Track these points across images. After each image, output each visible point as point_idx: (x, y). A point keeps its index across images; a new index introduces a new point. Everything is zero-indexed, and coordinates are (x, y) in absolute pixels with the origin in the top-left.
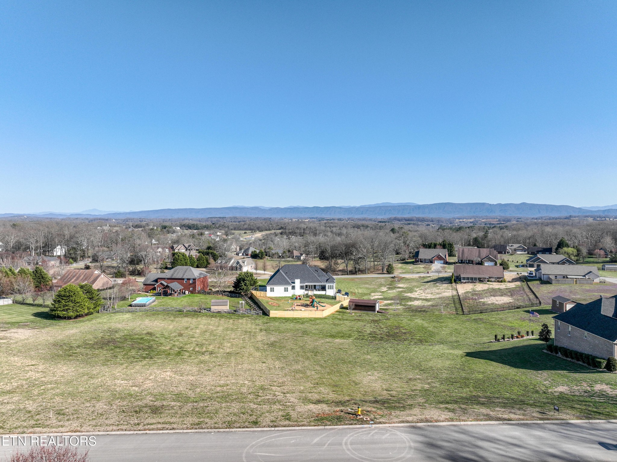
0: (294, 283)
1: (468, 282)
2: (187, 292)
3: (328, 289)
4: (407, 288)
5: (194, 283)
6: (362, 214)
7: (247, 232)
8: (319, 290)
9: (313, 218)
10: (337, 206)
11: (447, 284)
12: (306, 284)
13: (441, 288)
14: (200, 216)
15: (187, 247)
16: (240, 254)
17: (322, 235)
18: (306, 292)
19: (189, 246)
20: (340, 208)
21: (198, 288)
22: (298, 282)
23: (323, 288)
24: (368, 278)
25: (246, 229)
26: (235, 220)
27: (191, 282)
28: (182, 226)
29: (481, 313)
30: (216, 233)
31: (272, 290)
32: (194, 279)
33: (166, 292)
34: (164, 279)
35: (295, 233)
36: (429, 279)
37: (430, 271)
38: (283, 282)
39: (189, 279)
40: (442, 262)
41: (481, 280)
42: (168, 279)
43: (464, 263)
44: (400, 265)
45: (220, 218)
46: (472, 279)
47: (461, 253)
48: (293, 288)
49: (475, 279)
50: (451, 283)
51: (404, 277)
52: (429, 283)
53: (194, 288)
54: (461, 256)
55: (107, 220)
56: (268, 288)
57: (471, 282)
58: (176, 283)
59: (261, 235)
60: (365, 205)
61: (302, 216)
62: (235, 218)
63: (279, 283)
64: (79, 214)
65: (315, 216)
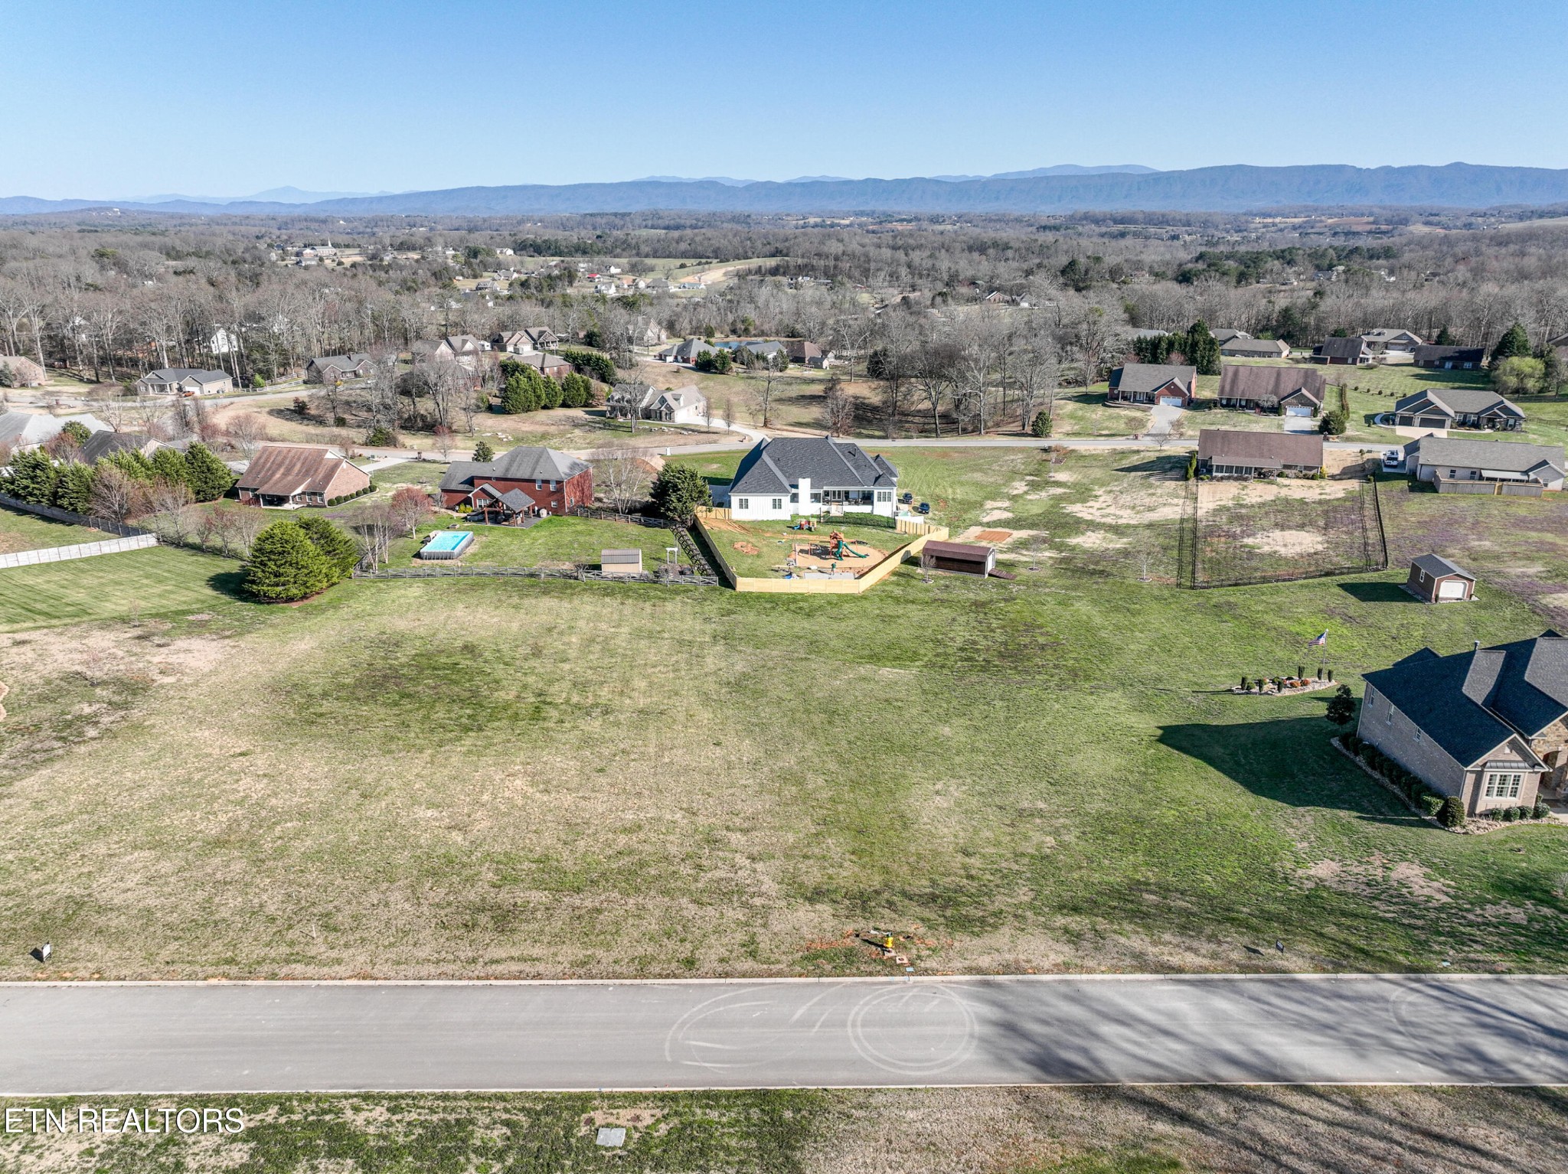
0: (796, 486)
1: (1229, 478)
2: (544, 512)
3: (879, 500)
4: (1075, 485)
5: (560, 490)
6: (997, 198)
7: (688, 262)
8: (856, 503)
9: (862, 214)
10: (927, 176)
11: (1177, 480)
12: (826, 488)
13: (1159, 491)
14: (564, 210)
15: (535, 336)
16: (670, 359)
17: (883, 274)
18: (825, 508)
19: (541, 334)
20: (937, 182)
21: (570, 499)
22: (805, 486)
23: (867, 498)
24: (984, 448)
25: (684, 255)
26: (656, 222)
27: (552, 487)
28: (521, 247)
29: (1236, 585)
30: (608, 268)
31: (744, 504)
32: (559, 482)
33: (497, 515)
34: (489, 478)
35: (813, 268)
36: (1135, 460)
37: (1140, 432)
38: (770, 486)
39: (547, 482)
40: (1179, 401)
41: (1262, 475)
42: (498, 479)
43: (1234, 406)
44: (1071, 406)
45: (616, 215)
46: (1239, 469)
47: (1229, 380)
48: (795, 498)
49: (1249, 470)
50: (1186, 479)
51: (1073, 451)
52: (1133, 474)
53: (561, 502)
54: (1227, 388)
55: (324, 221)
56: (735, 500)
57: (1236, 479)
58: (517, 491)
59: (725, 274)
60: (1007, 174)
61: (834, 206)
62: (656, 215)
63: (760, 489)
64: (251, 203)
65: (868, 208)
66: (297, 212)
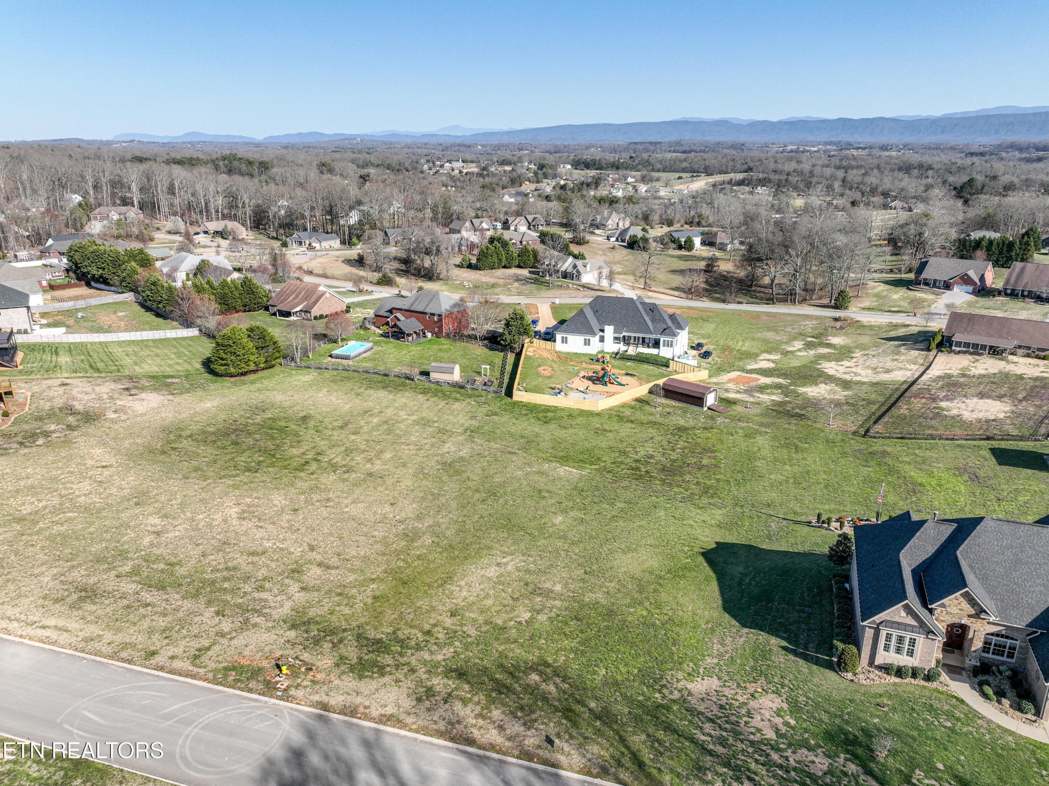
0: (602, 331)
1: (965, 352)
2: (429, 335)
3: (664, 345)
4: (842, 347)
5: (440, 320)
6: (943, 132)
7: (684, 175)
8: (648, 347)
9: (831, 143)
10: (887, 116)
11: (922, 350)
12: (624, 334)
13: (903, 358)
14: (622, 140)
15: (530, 221)
16: (613, 239)
17: (821, 186)
18: (625, 348)
19: (535, 219)
20: (894, 120)
21: (448, 326)
22: (609, 330)
23: (656, 344)
24: (790, 314)
25: (684, 170)
26: (677, 148)
27: (436, 318)
28: (576, 164)
29: (902, 438)
30: (626, 178)
31: (564, 340)
32: (439, 315)
33: (398, 334)
34: (401, 310)
35: (770, 181)
36: (901, 332)
37: (919, 312)
38: (586, 329)
39: (433, 315)
40: (970, 288)
41: (995, 352)
42: (406, 310)
43: (1017, 295)
44: (882, 287)
45: (651, 143)
46: (975, 346)
47: (1015, 274)
48: (602, 339)
49: (984, 347)
50: (928, 349)
51: (858, 321)
52: (892, 343)
53: (441, 327)
54: (1013, 280)
55: (469, 146)
56: (559, 337)
57: (971, 354)
58: (413, 319)
59: (706, 184)
60: (955, 114)
61: (811, 138)
62: (678, 143)
63: (577, 331)
64: (433, 135)
65: (834, 139)
66: (458, 141)
